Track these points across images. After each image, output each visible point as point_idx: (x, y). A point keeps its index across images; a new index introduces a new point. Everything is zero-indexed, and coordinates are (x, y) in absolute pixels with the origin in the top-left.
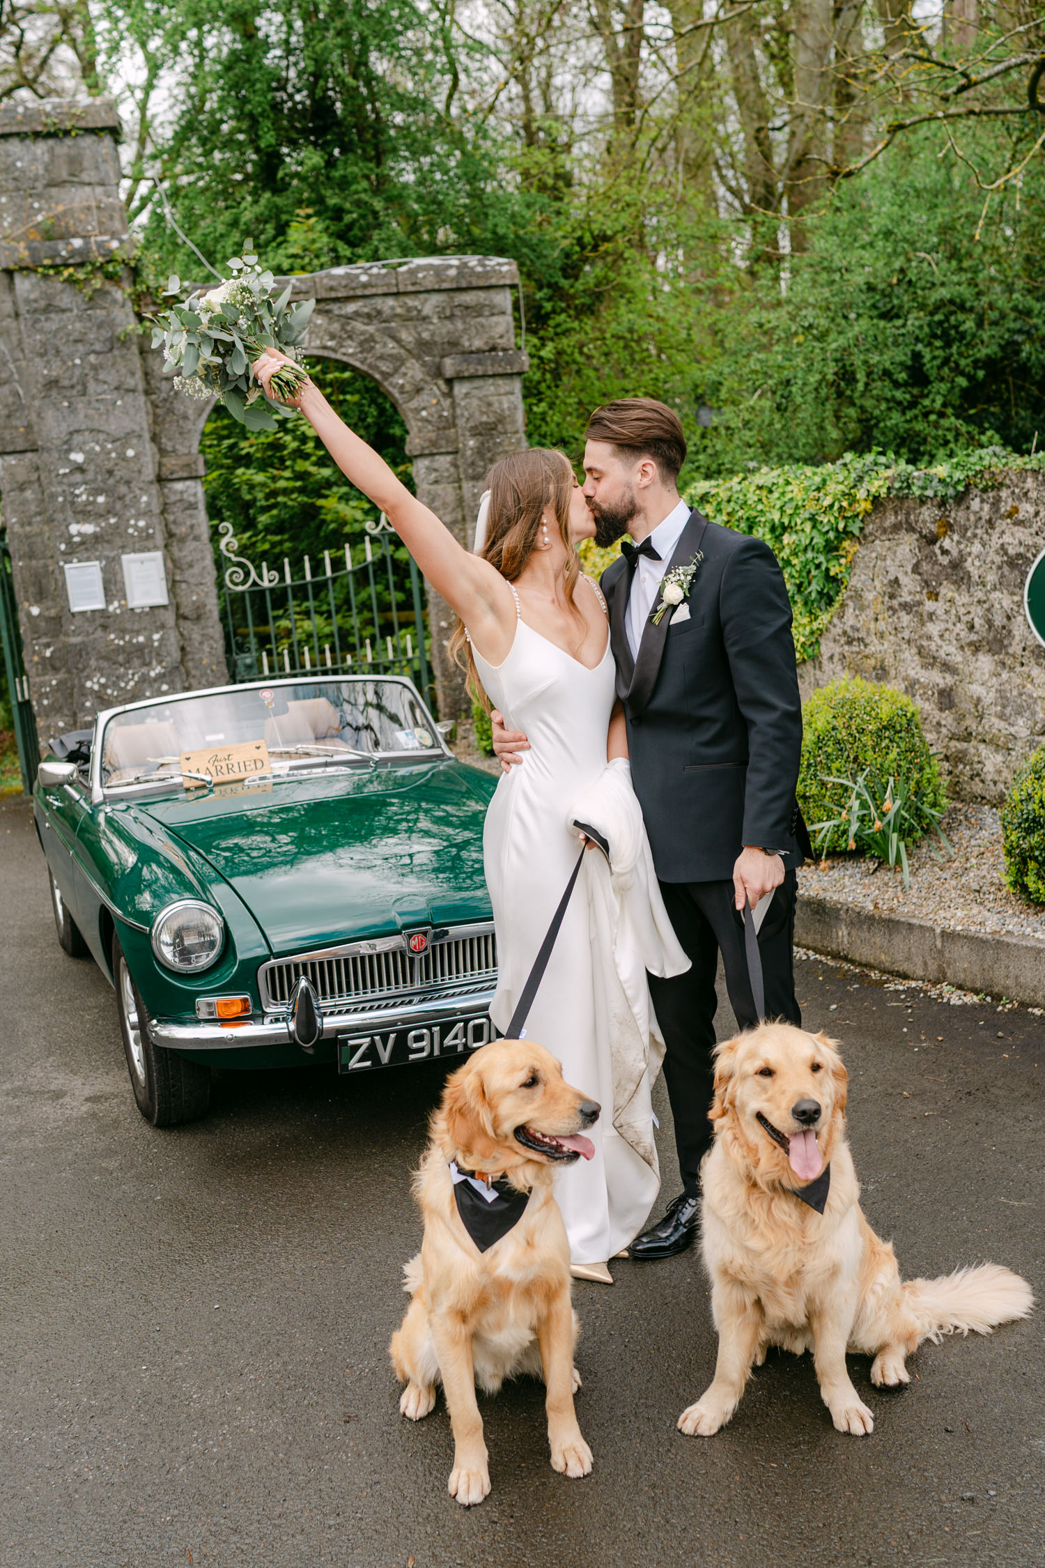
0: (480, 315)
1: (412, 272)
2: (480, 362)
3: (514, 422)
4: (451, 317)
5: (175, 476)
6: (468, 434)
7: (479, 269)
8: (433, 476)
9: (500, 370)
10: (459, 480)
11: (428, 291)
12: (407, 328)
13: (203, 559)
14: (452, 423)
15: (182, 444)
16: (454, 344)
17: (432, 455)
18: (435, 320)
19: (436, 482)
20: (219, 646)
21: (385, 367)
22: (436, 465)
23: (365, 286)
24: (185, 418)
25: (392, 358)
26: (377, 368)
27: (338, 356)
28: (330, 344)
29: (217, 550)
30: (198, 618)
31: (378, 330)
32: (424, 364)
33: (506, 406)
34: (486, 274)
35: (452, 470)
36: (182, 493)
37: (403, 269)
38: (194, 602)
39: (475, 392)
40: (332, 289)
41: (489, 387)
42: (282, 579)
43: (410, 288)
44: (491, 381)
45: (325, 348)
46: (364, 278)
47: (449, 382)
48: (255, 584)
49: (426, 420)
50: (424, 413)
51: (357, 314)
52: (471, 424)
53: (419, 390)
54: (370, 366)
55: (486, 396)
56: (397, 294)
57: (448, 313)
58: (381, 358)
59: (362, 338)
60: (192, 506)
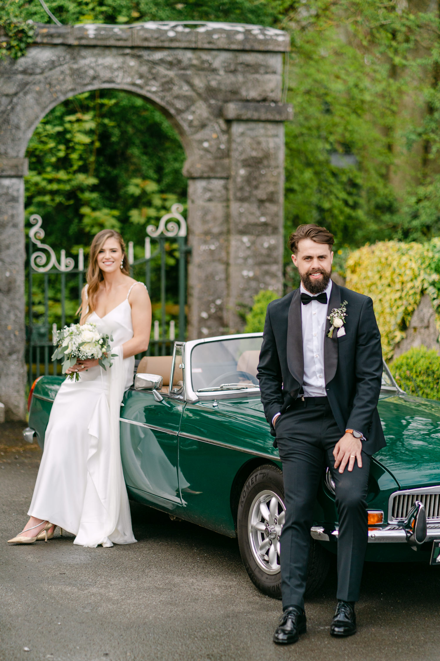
0: (257, 72)
1: (209, 33)
2: (256, 110)
3: (276, 159)
4: (234, 72)
5: (5, 173)
6: (239, 164)
7: (261, 37)
8: (208, 195)
9: (270, 117)
10: (228, 200)
11: (219, 50)
12: (199, 75)
13: (18, 243)
14: (227, 154)
15: (12, 148)
16: (235, 92)
17: (209, 178)
18: (222, 72)
19: (210, 200)
20: (22, 315)
21: (179, 104)
22: (211, 186)
23: (172, 40)
24: (17, 127)
25: (186, 98)
26: (172, 105)
27: (143, 92)
28: (139, 82)
29: (27, 236)
30: (9, 291)
31: (177, 75)
32: (210, 106)
33: (271, 145)
34: (265, 42)
35: (224, 192)
36: (8, 188)
37: (202, 30)
38: (7, 278)
39: (249, 132)
40: (146, 39)
41: (260, 130)
42: (76, 266)
43: (207, 46)
44: (261, 125)
45: (134, 84)
46: (171, 34)
47: (229, 122)
48: (54, 267)
49: (206, 150)
50: (206, 145)
51: (162, 61)
52: (243, 157)
53: (203, 126)
54: (168, 103)
55: (257, 136)
56: (194, 49)
57: (232, 67)
58: (177, 97)
59: (164, 80)
60: (14, 199)
